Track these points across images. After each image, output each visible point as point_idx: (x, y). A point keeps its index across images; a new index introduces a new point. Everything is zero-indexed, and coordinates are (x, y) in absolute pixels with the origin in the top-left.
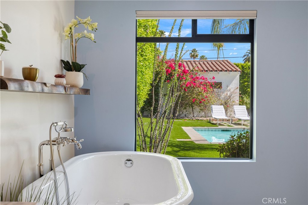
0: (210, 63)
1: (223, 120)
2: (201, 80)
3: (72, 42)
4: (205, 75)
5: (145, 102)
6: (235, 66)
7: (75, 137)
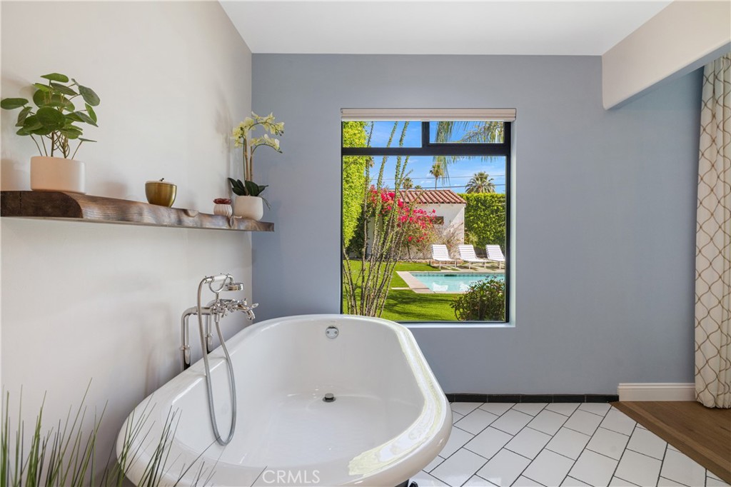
0: (429, 193)
1: (446, 262)
2: (418, 214)
3: (246, 151)
4: (424, 208)
5: (350, 241)
6: (459, 197)
7: (245, 299)
